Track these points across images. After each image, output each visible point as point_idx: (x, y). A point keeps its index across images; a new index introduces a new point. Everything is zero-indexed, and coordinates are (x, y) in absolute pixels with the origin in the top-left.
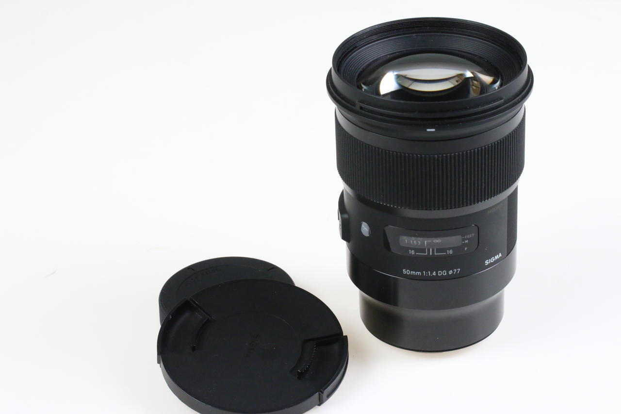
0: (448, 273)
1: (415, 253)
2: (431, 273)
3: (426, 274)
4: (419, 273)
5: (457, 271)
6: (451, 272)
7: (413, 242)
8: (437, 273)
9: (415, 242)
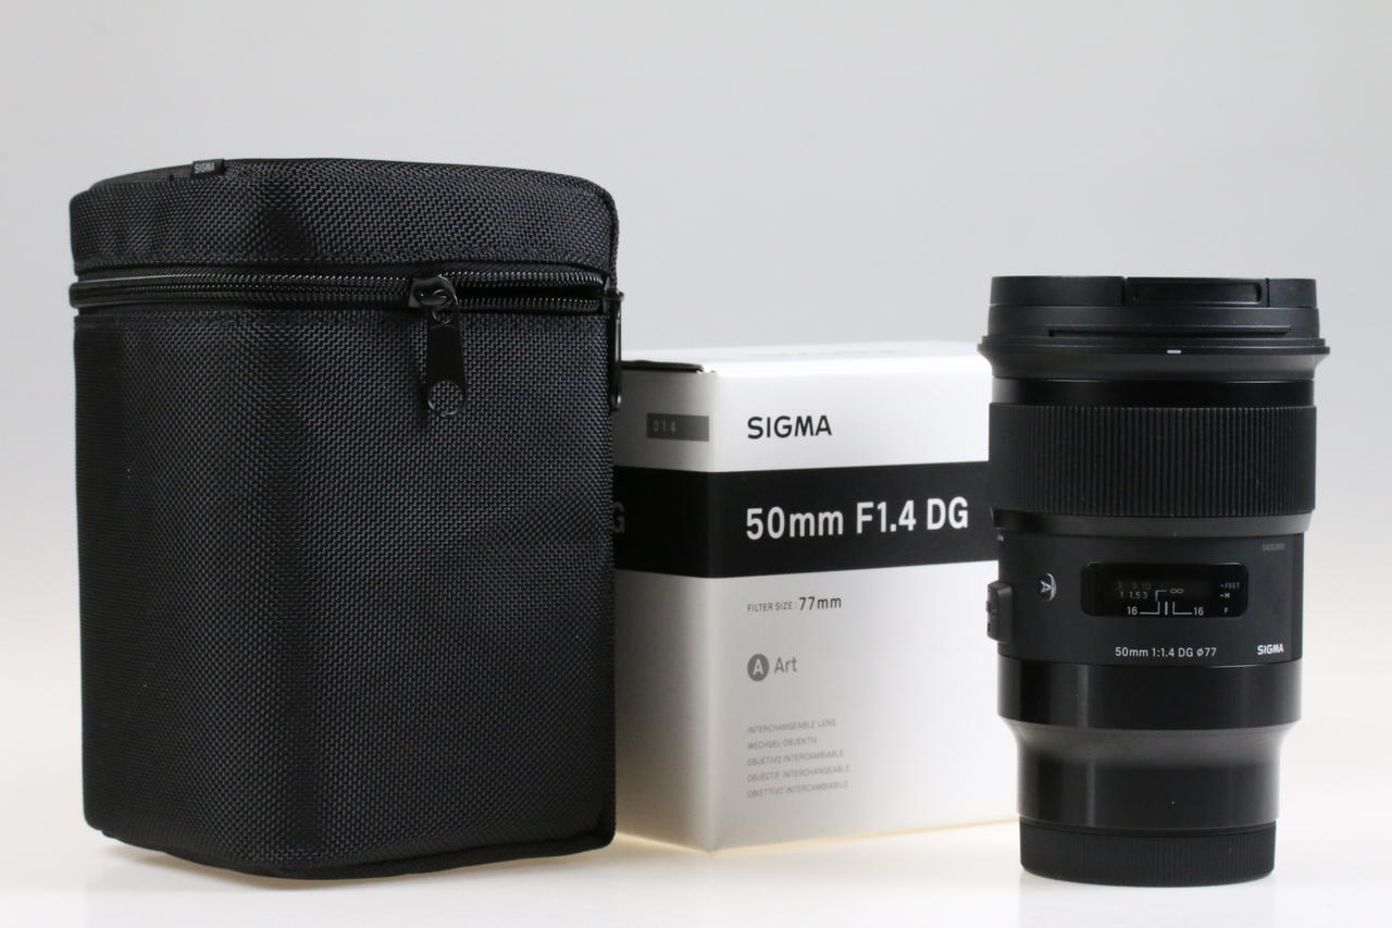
0: (1195, 654)
1: (1139, 611)
2: (1166, 653)
3: (1157, 653)
4: (1144, 652)
5: (1211, 651)
6: (1200, 652)
7: (1134, 595)
8: (1176, 652)
9: (1137, 593)
